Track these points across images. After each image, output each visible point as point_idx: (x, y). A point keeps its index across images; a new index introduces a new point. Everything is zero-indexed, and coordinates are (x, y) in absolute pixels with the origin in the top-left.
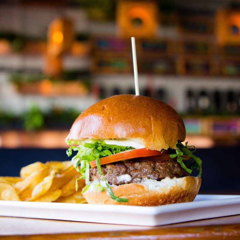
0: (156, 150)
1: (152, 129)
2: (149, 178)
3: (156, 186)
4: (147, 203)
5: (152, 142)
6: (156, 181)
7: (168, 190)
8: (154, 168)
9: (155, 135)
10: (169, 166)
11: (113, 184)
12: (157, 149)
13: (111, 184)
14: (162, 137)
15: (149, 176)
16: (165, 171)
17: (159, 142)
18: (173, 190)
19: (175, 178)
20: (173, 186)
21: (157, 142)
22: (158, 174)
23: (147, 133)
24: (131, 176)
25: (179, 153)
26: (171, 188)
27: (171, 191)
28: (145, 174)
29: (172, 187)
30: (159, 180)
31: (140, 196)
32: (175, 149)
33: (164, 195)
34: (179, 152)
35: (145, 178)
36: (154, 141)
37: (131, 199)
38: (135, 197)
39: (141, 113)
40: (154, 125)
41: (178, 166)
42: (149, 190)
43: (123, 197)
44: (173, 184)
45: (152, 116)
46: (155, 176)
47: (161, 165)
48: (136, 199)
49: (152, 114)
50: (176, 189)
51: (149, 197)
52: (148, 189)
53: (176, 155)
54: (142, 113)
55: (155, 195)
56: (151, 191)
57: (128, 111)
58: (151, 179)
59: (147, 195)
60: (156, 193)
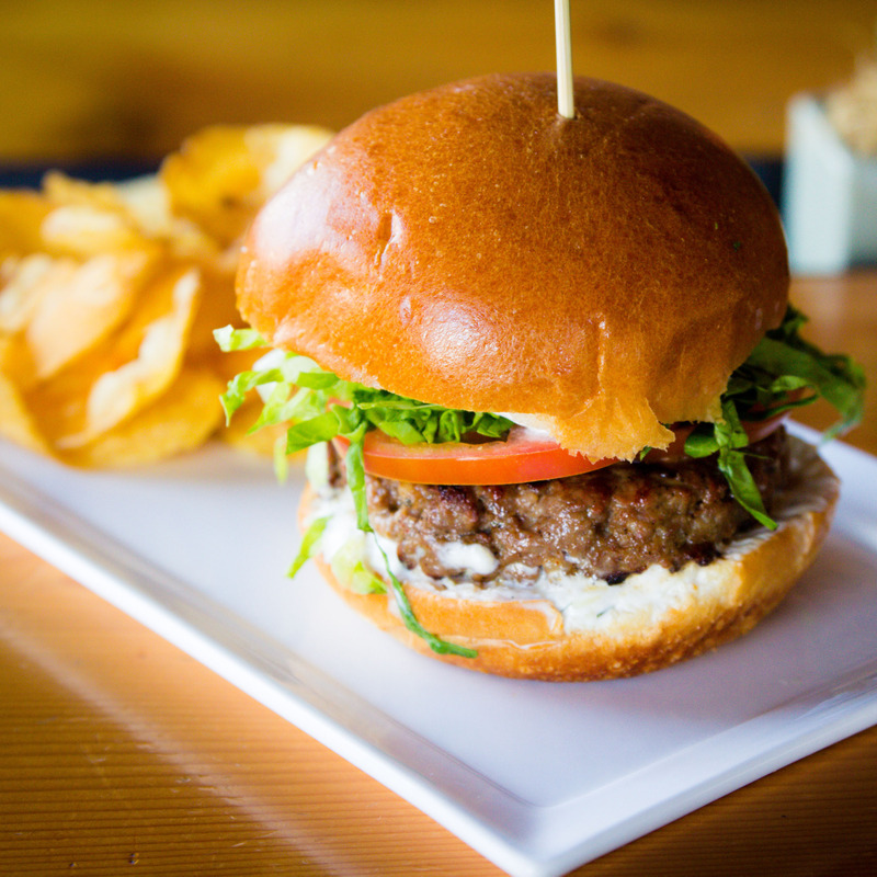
0: (612, 455)
1: (599, 377)
2: (572, 570)
3: (600, 615)
4: (557, 673)
5: (595, 429)
6: (604, 584)
7: (651, 629)
8: (599, 530)
9: (610, 404)
10: (673, 513)
11: (419, 568)
12: (618, 452)
13: (410, 567)
14: (644, 405)
15: (574, 560)
16: (647, 540)
17: (628, 426)
18: (674, 627)
19: (691, 568)
20: (676, 606)
21: (621, 427)
22: (614, 554)
23: (571, 397)
24: (495, 552)
25: (726, 441)
26: (668, 619)
27: (665, 630)
28: (557, 553)
29: (674, 611)
30: (616, 579)
31: (526, 647)
32: (712, 421)
33: (634, 648)
34: (726, 435)
35: (554, 569)
36: (603, 425)
37: (487, 650)
38: (505, 649)
39: (553, 301)
40: (608, 361)
41: (714, 502)
42: (568, 632)
43: (458, 640)
44: (676, 597)
45: (606, 311)
46: (599, 563)
47: (634, 513)
48: (511, 658)
49: (608, 300)
50: (690, 618)
51: (565, 658)
52: (562, 626)
53: (714, 450)
54: (559, 298)
55: (591, 650)
56: (575, 635)
57: (493, 283)
58: (579, 576)
59: (557, 648)
60: (599, 643)
